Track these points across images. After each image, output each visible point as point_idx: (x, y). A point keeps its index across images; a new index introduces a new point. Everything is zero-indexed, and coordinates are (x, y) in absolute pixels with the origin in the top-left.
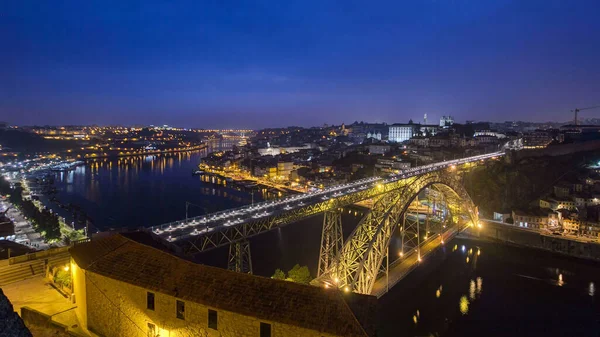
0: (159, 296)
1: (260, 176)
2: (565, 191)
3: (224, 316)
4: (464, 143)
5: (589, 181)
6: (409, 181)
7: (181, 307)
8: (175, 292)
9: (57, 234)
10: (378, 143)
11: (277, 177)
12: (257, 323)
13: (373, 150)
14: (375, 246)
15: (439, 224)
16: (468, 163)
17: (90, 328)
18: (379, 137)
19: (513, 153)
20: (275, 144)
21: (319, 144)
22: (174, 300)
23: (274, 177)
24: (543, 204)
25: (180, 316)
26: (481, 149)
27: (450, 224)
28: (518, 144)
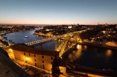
0: (26, 53)
1: (46, 34)
2: (94, 36)
3: (36, 55)
4: (80, 28)
5: (98, 35)
6: (70, 35)
7: (30, 54)
8: (28, 52)
9: (8, 45)
10: (66, 29)
11: (49, 35)
12: (42, 56)
13: (65, 30)
14: (64, 45)
15: (75, 42)
16: (80, 32)
17: (15, 58)
18: (66, 27)
19: (88, 30)
20: (48, 29)
21: (56, 29)
22: (28, 53)
23: (48, 35)
24: (91, 38)
25: (30, 56)
26: (83, 30)
27: (77, 42)
28: (89, 29)
